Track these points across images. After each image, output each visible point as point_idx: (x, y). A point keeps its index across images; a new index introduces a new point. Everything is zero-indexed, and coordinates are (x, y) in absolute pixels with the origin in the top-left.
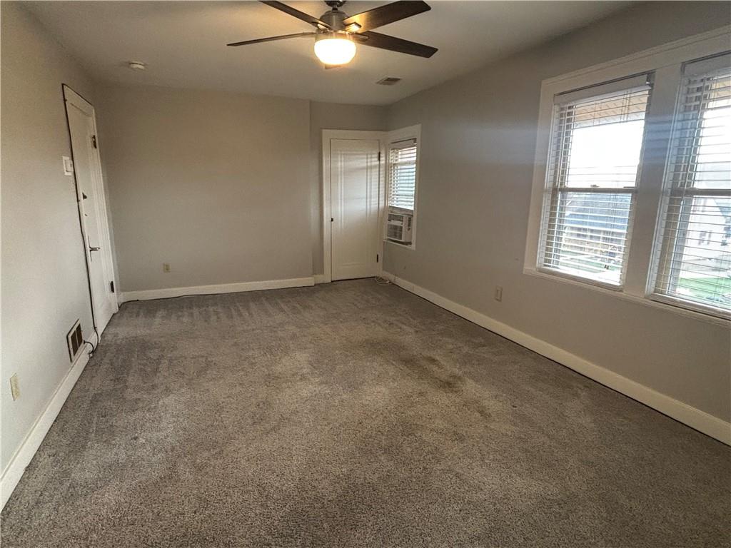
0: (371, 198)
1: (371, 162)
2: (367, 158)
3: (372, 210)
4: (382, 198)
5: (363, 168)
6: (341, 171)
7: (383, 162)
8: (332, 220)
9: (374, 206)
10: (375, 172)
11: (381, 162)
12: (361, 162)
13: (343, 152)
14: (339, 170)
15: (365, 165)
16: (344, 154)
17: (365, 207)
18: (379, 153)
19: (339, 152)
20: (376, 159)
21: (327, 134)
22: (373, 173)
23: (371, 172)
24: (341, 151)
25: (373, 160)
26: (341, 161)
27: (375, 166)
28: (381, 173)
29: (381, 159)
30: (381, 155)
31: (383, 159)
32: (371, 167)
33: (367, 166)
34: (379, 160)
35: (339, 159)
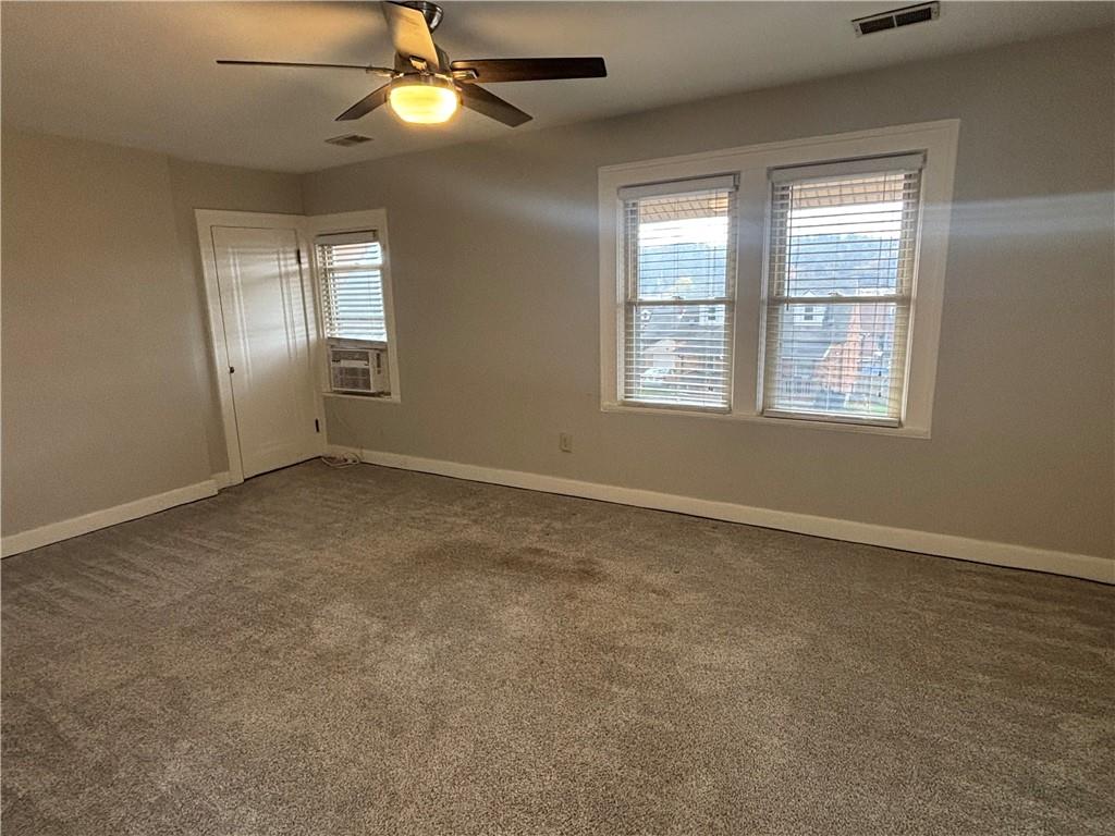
0: (293, 326)
1: (286, 266)
2: (279, 259)
3: (298, 347)
4: (312, 326)
5: (274, 277)
6: (237, 283)
7: (305, 266)
8: (232, 371)
9: (301, 339)
10: (295, 282)
11: (303, 266)
12: (268, 266)
13: (236, 250)
14: (234, 281)
15: (276, 271)
16: (238, 253)
17: (284, 342)
18: (298, 253)
19: (230, 250)
20: (294, 261)
21: (204, 217)
22: (292, 285)
23: (288, 282)
24: (233, 247)
25: (289, 262)
26: (235, 265)
27: (294, 273)
28: (305, 283)
29: (302, 260)
30: (302, 254)
31: (304, 260)
32: (288, 275)
33: (280, 272)
34: (299, 262)
35: (231, 261)
